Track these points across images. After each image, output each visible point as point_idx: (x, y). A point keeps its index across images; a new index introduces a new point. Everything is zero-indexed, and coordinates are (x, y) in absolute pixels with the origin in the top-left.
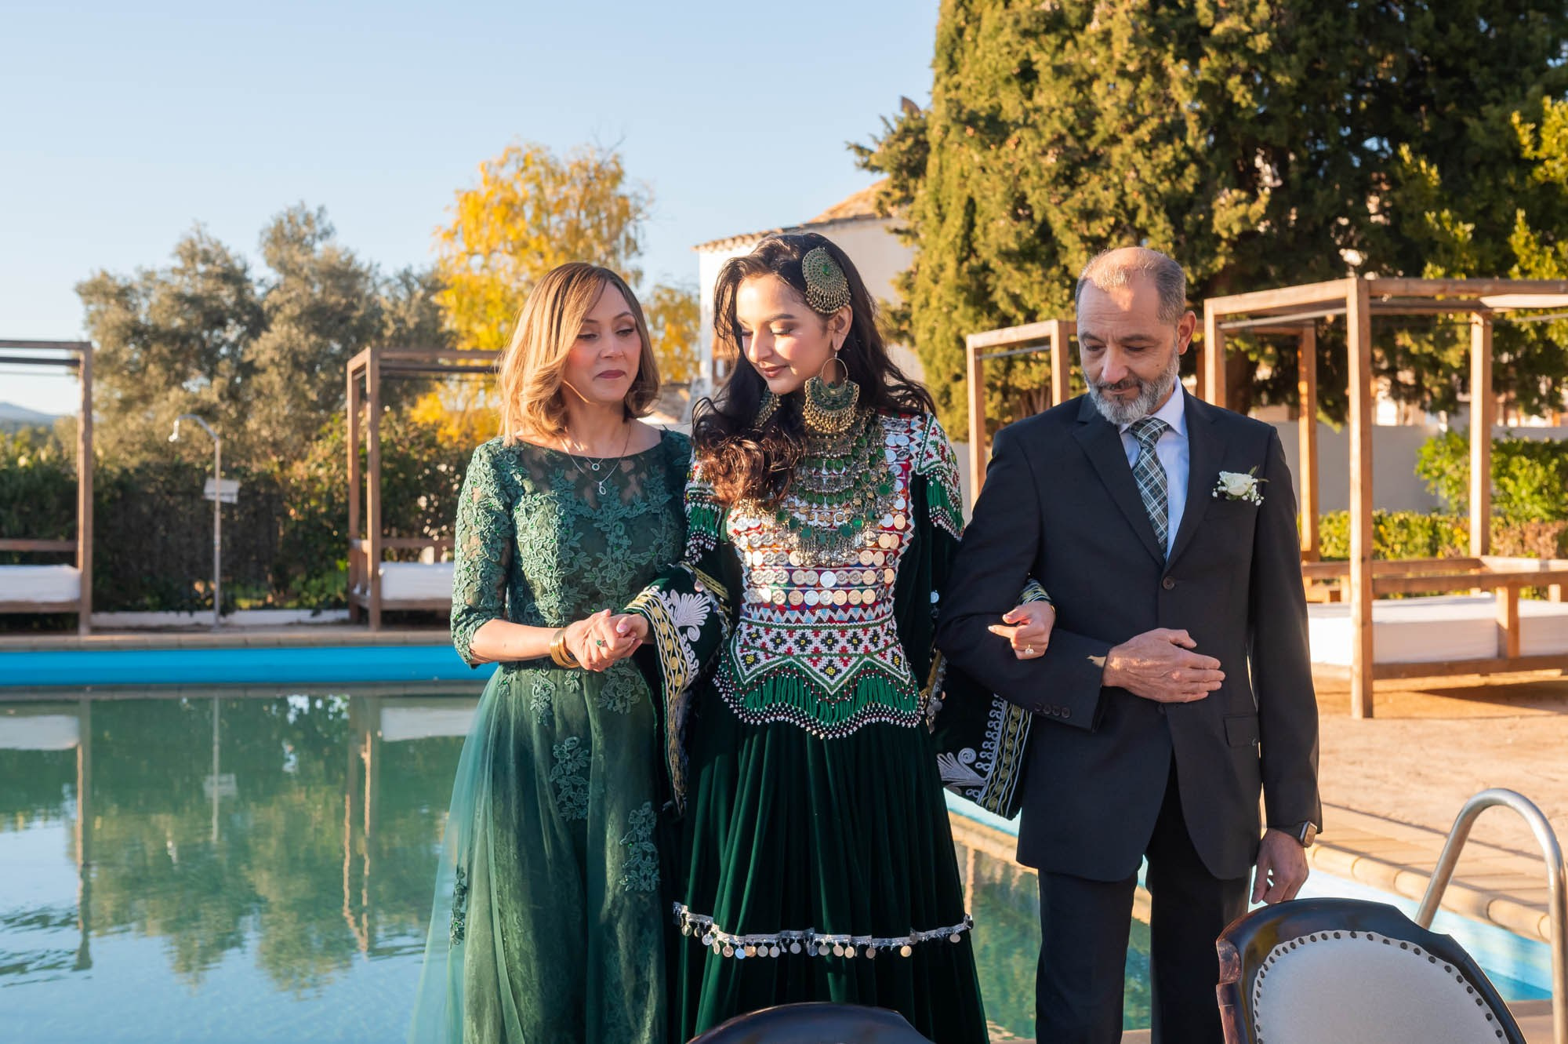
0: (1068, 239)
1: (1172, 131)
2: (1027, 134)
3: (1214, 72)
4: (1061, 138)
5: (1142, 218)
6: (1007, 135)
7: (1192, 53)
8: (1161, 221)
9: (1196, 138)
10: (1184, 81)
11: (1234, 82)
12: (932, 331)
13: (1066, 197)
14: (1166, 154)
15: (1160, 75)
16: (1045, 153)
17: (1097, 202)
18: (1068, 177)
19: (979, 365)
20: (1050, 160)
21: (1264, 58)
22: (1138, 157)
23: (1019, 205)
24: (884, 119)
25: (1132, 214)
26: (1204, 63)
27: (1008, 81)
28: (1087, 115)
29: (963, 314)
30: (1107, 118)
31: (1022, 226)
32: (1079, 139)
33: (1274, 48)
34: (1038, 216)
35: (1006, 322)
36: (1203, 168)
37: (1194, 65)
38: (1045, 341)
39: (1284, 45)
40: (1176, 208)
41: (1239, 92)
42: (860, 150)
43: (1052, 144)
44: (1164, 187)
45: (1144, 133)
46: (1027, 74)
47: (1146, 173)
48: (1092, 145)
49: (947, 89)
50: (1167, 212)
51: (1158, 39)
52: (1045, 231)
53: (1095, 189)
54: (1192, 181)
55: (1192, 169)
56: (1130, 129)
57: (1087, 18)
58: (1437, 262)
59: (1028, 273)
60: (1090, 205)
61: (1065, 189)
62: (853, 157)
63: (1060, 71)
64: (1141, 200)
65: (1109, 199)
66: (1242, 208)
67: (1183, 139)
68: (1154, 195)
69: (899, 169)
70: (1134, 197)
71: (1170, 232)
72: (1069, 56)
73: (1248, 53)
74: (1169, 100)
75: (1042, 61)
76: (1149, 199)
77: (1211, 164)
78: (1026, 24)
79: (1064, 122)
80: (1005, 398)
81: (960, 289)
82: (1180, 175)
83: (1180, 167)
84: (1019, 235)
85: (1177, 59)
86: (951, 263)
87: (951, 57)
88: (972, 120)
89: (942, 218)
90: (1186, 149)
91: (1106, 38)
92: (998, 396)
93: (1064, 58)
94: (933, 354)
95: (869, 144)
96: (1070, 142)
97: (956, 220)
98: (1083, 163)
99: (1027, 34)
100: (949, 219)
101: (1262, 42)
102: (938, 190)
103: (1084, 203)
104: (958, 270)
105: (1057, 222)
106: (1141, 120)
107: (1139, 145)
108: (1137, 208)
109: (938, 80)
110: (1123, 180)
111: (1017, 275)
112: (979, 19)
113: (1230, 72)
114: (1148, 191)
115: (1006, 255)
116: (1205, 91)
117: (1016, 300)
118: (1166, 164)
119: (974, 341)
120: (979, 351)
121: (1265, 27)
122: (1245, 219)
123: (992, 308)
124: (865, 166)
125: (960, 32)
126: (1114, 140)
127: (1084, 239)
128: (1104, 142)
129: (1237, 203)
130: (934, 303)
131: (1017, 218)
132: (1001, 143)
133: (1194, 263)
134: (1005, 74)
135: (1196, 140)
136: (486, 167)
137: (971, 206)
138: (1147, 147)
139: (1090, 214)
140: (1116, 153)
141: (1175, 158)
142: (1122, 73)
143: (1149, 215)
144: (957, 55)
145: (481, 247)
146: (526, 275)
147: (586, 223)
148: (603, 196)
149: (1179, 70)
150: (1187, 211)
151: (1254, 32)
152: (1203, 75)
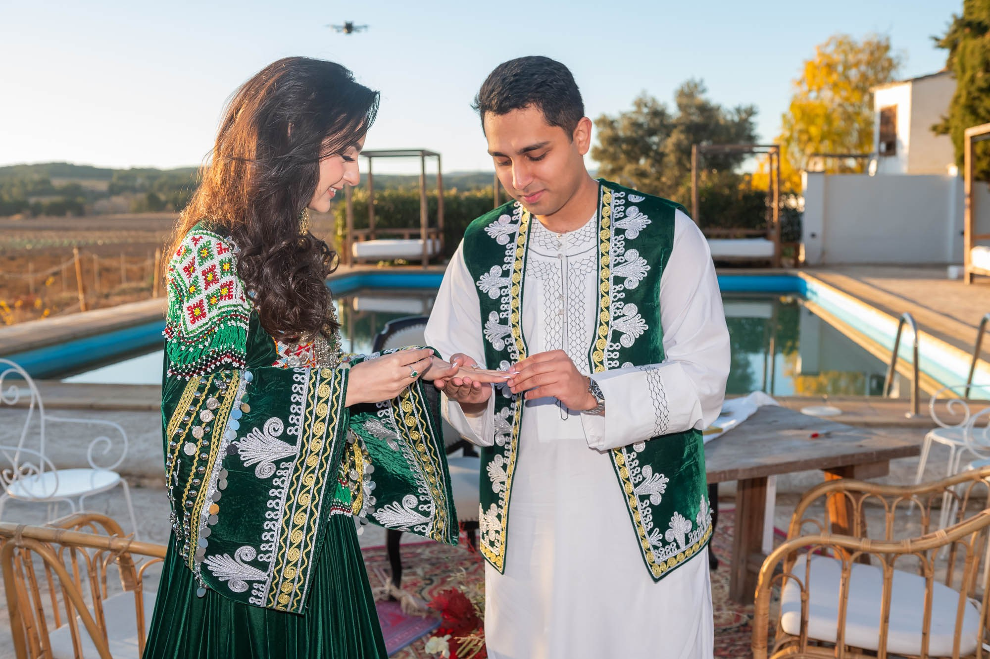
6: (987, 31)
19: (971, 145)
29: (969, 118)
42: (937, 39)
62: (932, 42)
69: (951, 48)
81: (966, 107)
84: (987, 82)
86: (964, 93)
88: (969, 24)
95: (941, 36)
104: (966, 97)
115: (981, 90)
119: (971, 132)
120: (971, 137)
132: (984, 35)
136: (819, 48)
145: (815, 88)
146: (838, 100)
147: (870, 73)
148: (879, 59)
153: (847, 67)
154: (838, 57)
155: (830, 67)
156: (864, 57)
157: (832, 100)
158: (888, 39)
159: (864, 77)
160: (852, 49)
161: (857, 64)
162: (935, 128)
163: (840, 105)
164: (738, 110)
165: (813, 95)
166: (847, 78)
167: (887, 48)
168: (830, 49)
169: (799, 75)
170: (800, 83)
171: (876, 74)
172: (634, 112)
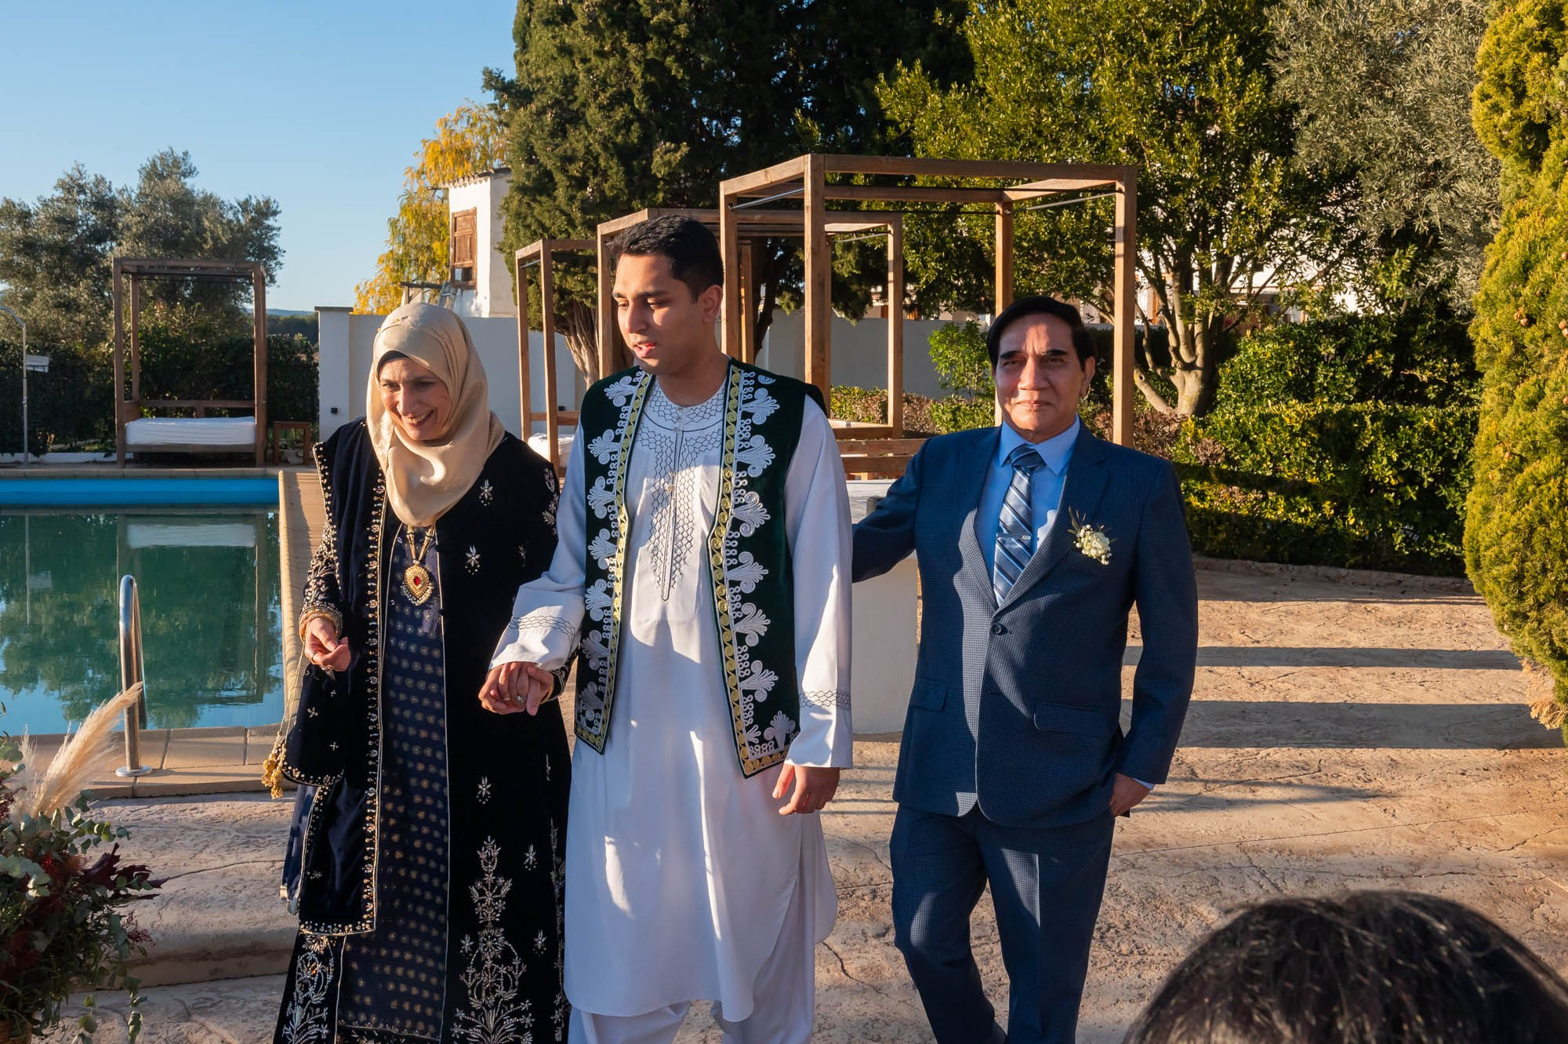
0: (558, 177)
3: (657, 53)
4: (558, 101)
5: (603, 163)
7: (640, 35)
8: (613, 163)
9: (640, 102)
10: (635, 59)
11: (669, 59)
13: (556, 146)
14: (618, 114)
16: (547, 113)
17: (574, 150)
18: (560, 131)
20: (549, 118)
21: (687, 42)
22: (601, 116)
25: (596, 159)
26: (649, 46)
30: (581, 86)
31: (532, 168)
32: (568, 102)
34: (540, 161)
36: (644, 125)
37: (643, 47)
40: (626, 155)
44: (618, 139)
45: (603, 98)
47: (605, 129)
48: (575, 106)
50: (620, 158)
51: (618, 26)
52: (548, 174)
53: (576, 141)
54: (635, 135)
55: (636, 124)
56: (596, 96)
59: (540, 203)
60: (569, 153)
64: (602, 150)
65: (580, 147)
67: (631, 103)
68: (610, 145)
70: (597, 148)
71: (623, 174)
73: (677, 39)
74: (629, 74)
76: (605, 148)
77: (651, 123)
79: (556, 90)
82: (629, 131)
83: (627, 124)
84: (528, 175)
85: (631, 44)
87: (523, 39)
90: (634, 110)
98: (568, 121)
101: (682, 30)
103: (565, 151)
107: (601, 107)
108: (599, 155)
109: (515, 57)
113: (666, 54)
114: (606, 142)
116: (650, 66)
118: (618, 122)
119: (517, 255)
121: (686, 19)
122: (672, 164)
127: (571, 178)
128: (581, 105)
129: (667, 151)
131: (530, 161)
135: (640, 103)
138: (607, 108)
139: (569, 159)
141: (625, 117)
149: (633, 50)
150: (632, 157)
151: (678, 22)
152: (651, 56)
164: (245, 206)
172: (60, 200)
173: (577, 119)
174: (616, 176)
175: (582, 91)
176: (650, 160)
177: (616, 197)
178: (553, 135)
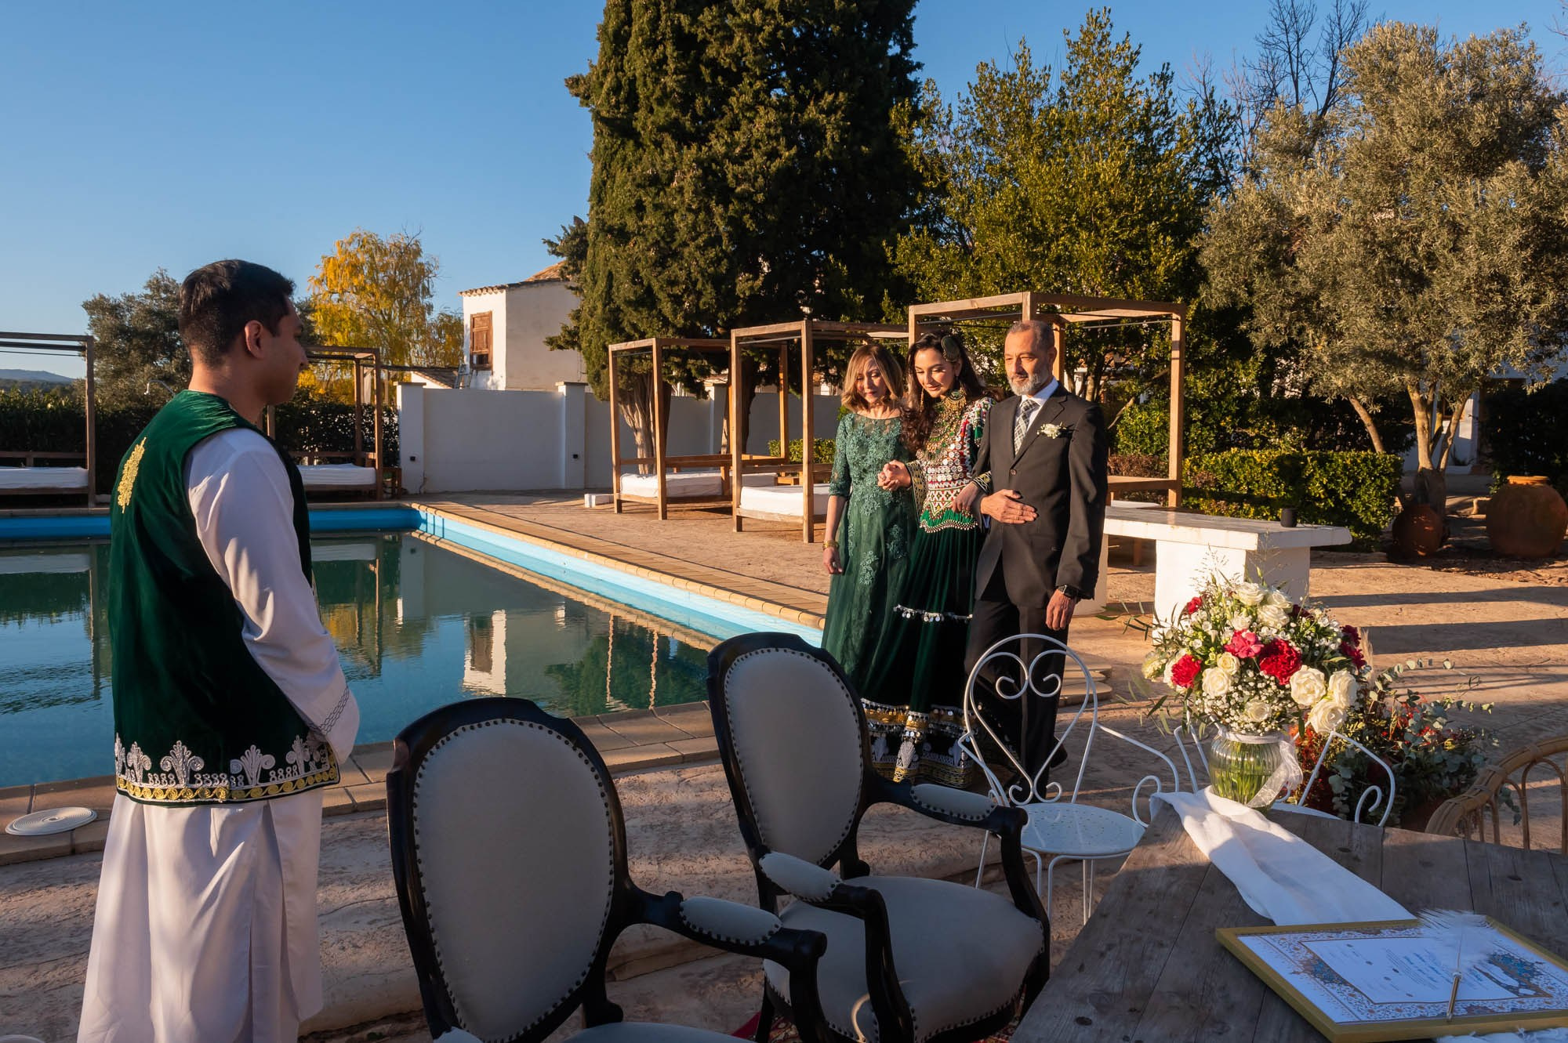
0: (661, 295)
1: (715, 241)
2: (640, 239)
3: (736, 212)
4: (657, 243)
5: (699, 286)
6: (629, 239)
7: (725, 202)
8: (709, 287)
9: (727, 245)
10: (721, 216)
11: (746, 217)
12: (590, 342)
13: (660, 273)
14: (712, 253)
15: (709, 212)
16: (649, 250)
17: (676, 276)
18: (661, 263)
19: (614, 360)
20: (652, 253)
21: (762, 205)
22: (697, 254)
23: (635, 277)
24: (564, 228)
25: (695, 283)
26: (731, 207)
27: (630, 210)
28: (671, 230)
29: (606, 332)
30: (682, 232)
31: (637, 288)
32: (667, 243)
33: (766, 201)
34: (645, 283)
35: (629, 338)
36: (730, 262)
37: (726, 209)
38: (650, 348)
39: (771, 200)
40: (717, 281)
41: (750, 224)
42: (551, 243)
43: (652, 245)
44: (711, 270)
45: (700, 241)
46: (640, 207)
47: (702, 263)
48: (674, 246)
49: (597, 213)
50: (712, 283)
51: (708, 193)
52: (649, 290)
53: (675, 270)
54: (725, 268)
56: (693, 239)
57: (671, 180)
58: (847, 314)
59: (641, 312)
60: (673, 278)
61: (659, 269)
62: (547, 247)
63: (657, 207)
64: (699, 277)
65: (682, 275)
66: (750, 282)
67: (721, 246)
68: (706, 274)
69: (571, 255)
70: (695, 275)
71: (714, 294)
72: (661, 199)
73: (754, 203)
74: (713, 225)
75: (647, 200)
76: (703, 276)
77: (735, 260)
78: (639, 181)
79: (659, 234)
80: (629, 378)
81: (605, 320)
82: (719, 264)
83: (717, 261)
84: (635, 292)
85: (717, 205)
86: (599, 305)
87: (599, 196)
88: (610, 230)
89: (595, 282)
90: (722, 251)
91: (681, 190)
92: (625, 377)
93: (659, 200)
94: (591, 354)
95: (556, 241)
96: (662, 244)
97: (602, 284)
98: (668, 256)
99: (639, 186)
100: (599, 282)
101: (760, 197)
102: (592, 267)
103: (669, 277)
104: (604, 310)
105: (656, 288)
106: (699, 235)
107: (698, 247)
108: (697, 280)
109: (592, 208)
110: (690, 265)
111: (635, 314)
112: (614, 177)
113: (746, 211)
114: (702, 272)
115: (629, 303)
116: (730, 221)
117: (634, 326)
118: (712, 258)
119: (612, 348)
120: (614, 353)
121: (761, 190)
122: (751, 288)
123: (623, 330)
124: (554, 252)
125: (604, 183)
126: (685, 244)
127: (669, 295)
128: (680, 245)
129: (748, 280)
130: (591, 327)
131: (635, 283)
132: (626, 243)
133: (726, 312)
134: (628, 206)
135: (727, 246)
136: (341, 244)
137: (610, 277)
138: (702, 249)
139: (672, 283)
140: (686, 251)
141: (716, 255)
142: (689, 209)
143: (703, 285)
144: (603, 195)
145: (338, 289)
146: (365, 305)
147: (399, 278)
148: (409, 263)
149: (718, 210)
150: (722, 283)
151: (756, 193)
152: (731, 213)
153: (373, 268)
154: (362, 257)
155: (355, 268)
156: (393, 261)
157: (359, 305)
158: (417, 243)
159: (393, 282)
160: (379, 249)
161: (385, 267)
162: (551, 342)
163: (367, 310)
165: (335, 296)
166: (375, 281)
167: (418, 253)
168: (352, 248)
169: (319, 274)
170: (320, 281)
171: (405, 280)
172: (146, 296)
173: (676, 255)
174: (709, 295)
175: (682, 235)
176: (735, 285)
177: (709, 309)
178: (654, 265)
